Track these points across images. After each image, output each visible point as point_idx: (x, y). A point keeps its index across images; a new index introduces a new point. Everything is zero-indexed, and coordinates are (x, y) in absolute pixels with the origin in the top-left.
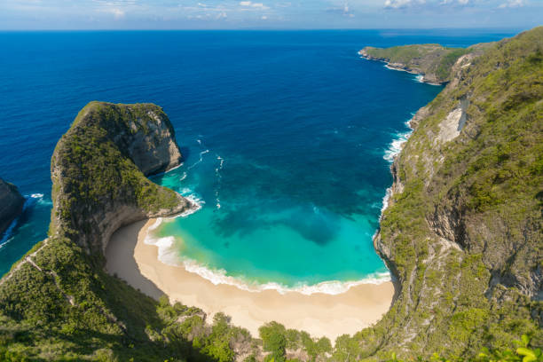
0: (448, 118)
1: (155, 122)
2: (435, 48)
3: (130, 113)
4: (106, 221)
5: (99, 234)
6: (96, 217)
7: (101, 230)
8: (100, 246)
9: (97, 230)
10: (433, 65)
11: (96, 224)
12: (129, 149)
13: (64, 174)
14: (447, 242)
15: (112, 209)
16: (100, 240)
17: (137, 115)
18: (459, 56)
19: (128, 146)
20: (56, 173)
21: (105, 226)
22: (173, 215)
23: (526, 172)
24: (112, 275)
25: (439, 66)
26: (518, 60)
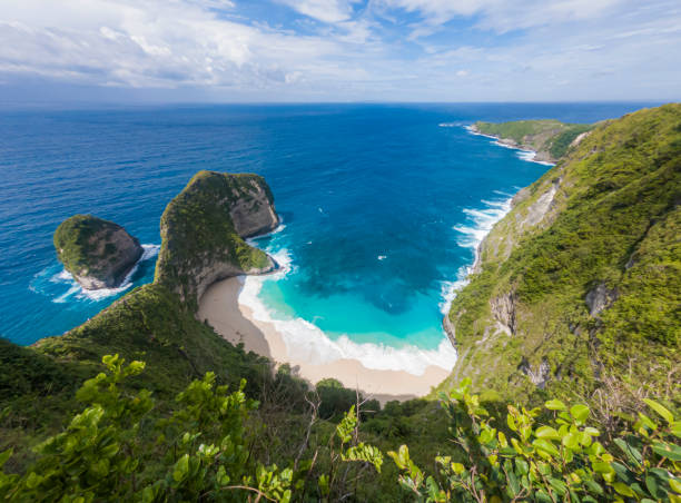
0: (538, 201)
1: (256, 190)
2: (553, 123)
3: (235, 181)
4: (203, 274)
5: (195, 284)
6: (194, 270)
7: (198, 281)
8: (195, 295)
9: (194, 281)
10: (547, 142)
11: (192, 277)
12: (231, 214)
13: (170, 232)
14: (502, 326)
15: (209, 265)
16: (195, 290)
17: (240, 183)
18: (581, 133)
19: (229, 210)
20: (164, 231)
21: (201, 279)
22: (262, 274)
23: (576, 265)
24: (203, 320)
25: (555, 144)
26: (613, 145)
